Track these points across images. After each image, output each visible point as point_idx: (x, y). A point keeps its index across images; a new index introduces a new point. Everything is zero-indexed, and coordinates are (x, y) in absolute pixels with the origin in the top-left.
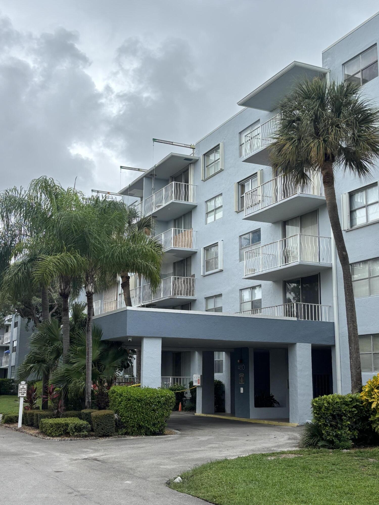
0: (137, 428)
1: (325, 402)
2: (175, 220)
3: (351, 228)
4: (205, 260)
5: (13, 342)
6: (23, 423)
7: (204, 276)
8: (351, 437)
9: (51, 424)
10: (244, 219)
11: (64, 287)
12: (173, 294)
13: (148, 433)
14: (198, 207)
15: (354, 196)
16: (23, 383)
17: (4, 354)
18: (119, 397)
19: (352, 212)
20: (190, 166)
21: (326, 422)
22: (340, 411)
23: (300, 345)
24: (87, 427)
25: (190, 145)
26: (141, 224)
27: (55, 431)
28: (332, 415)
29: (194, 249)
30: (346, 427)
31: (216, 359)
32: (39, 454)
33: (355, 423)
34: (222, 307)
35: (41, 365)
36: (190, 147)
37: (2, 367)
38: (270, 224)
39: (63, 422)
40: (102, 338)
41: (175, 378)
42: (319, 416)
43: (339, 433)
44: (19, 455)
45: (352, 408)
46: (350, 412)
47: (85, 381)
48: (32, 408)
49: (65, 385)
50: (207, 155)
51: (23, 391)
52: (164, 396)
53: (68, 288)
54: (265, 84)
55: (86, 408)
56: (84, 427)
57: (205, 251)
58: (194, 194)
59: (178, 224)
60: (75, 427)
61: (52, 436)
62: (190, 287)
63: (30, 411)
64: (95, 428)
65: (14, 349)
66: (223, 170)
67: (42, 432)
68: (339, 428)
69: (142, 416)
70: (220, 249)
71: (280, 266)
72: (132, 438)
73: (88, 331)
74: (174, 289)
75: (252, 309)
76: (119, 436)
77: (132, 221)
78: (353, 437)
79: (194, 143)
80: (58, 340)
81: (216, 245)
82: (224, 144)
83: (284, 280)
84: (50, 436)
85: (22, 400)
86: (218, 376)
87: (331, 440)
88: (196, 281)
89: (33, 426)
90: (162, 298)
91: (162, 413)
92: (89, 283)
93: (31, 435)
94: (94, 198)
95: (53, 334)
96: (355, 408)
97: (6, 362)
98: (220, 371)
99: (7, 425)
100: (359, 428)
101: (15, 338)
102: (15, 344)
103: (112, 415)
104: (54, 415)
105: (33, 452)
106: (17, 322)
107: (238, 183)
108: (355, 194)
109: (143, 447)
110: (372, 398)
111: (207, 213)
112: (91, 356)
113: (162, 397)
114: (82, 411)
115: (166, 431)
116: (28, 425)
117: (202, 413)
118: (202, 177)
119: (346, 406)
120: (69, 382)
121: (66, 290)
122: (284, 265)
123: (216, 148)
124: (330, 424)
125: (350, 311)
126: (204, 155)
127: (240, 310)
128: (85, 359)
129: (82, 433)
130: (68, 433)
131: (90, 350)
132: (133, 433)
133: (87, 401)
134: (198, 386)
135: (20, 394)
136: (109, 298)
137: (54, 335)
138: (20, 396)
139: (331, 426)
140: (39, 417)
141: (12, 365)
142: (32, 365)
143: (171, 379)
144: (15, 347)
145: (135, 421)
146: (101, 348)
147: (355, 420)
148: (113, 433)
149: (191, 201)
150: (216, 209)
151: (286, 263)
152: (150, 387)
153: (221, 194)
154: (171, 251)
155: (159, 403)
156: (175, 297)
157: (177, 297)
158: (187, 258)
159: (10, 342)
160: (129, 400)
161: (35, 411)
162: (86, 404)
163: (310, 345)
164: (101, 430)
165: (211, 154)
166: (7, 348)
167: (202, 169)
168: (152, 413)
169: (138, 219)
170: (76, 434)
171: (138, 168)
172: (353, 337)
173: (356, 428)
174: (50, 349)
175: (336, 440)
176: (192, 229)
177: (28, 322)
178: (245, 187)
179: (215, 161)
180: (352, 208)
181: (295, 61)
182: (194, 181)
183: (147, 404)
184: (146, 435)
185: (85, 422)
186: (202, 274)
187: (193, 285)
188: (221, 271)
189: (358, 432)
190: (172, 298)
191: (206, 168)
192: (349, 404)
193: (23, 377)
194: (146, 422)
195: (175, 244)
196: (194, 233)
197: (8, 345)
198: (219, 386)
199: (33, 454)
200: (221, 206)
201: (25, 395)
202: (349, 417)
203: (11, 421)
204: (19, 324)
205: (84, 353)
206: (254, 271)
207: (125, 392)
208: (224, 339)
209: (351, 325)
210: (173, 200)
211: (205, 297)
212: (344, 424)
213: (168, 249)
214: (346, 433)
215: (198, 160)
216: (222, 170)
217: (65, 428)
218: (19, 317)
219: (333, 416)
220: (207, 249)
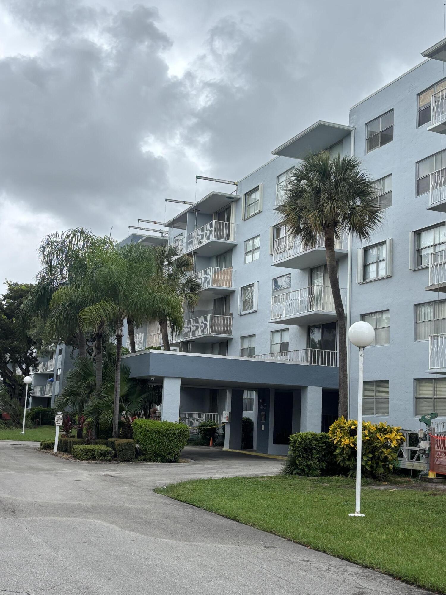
0: (154, 455)
1: (299, 437)
2: (217, 257)
3: (364, 281)
4: (242, 300)
5: (58, 369)
6: (58, 449)
7: (241, 316)
8: (319, 467)
9: (80, 449)
10: (273, 265)
11: (99, 328)
12: (209, 332)
13: (164, 461)
14: (238, 246)
15: (369, 251)
16: (59, 413)
17: (48, 382)
18: (140, 429)
19: (366, 266)
20: (232, 203)
21: (299, 454)
22: (311, 445)
23: (311, 388)
24: (111, 453)
25: (234, 182)
26: (180, 263)
27: (84, 455)
28: (304, 448)
29: (233, 288)
30: (316, 458)
31: (245, 397)
32: (67, 470)
33: (324, 456)
34: (255, 347)
35: (76, 398)
36: (234, 184)
37: (45, 396)
38: (299, 270)
39: (91, 448)
40: (130, 376)
41: (212, 414)
42: (295, 449)
43: (309, 463)
44: (50, 470)
45: (322, 443)
46: (319, 447)
47: (113, 413)
48: (67, 436)
49: (96, 416)
50: (248, 194)
51: (59, 420)
52: (179, 429)
53: (102, 329)
54: (293, 139)
55: (112, 437)
56: (108, 453)
57: (243, 290)
58: (235, 232)
59: (220, 261)
60: (100, 453)
61: (81, 460)
62: (227, 326)
63: (66, 439)
64: (117, 454)
65: (58, 378)
66: (262, 212)
67: (73, 456)
68: (310, 459)
69: (159, 445)
70: (255, 289)
71: (300, 314)
72: (149, 463)
73: (117, 369)
74: (212, 327)
75: (281, 351)
76: (138, 461)
77: (171, 258)
78: (321, 467)
79: (237, 180)
80: (93, 375)
81: (252, 285)
82: (263, 185)
83: (309, 325)
84: (79, 460)
85: (58, 428)
86: (246, 414)
87: (303, 469)
88: (233, 320)
89: (67, 452)
90: (200, 335)
91: (176, 443)
92: (118, 327)
93: (64, 458)
94: (128, 246)
95: (88, 369)
96: (324, 444)
97: (50, 391)
98: (251, 409)
99: (44, 451)
100: (328, 461)
101: (59, 365)
102: (59, 372)
103: (133, 443)
104: (85, 442)
105: (63, 469)
106: (62, 349)
107: (274, 226)
108: (370, 249)
109: (154, 470)
110: (335, 436)
111: (246, 253)
112: (119, 392)
113: (177, 430)
114: (109, 439)
115: (180, 460)
116: (63, 451)
117: (230, 448)
118: (242, 217)
119: (316, 441)
120: (99, 413)
121: (100, 331)
122: (309, 312)
123: (256, 189)
124: (303, 456)
125: (342, 361)
126: (246, 194)
127: (271, 351)
128: (114, 394)
129: (106, 458)
130: (95, 457)
131: (118, 387)
132: (150, 460)
133: (114, 431)
134: (227, 422)
135: (57, 423)
136: (153, 330)
137: (89, 371)
138: (56, 424)
139: (303, 457)
140: (72, 443)
141: (55, 394)
142: (68, 397)
143: (204, 415)
144: (59, 375)
145: (152, 450)
146: (129, 385)
147: (324, 453)
148: (133, 459)
149: (232, 240)
150: (254, 250)
151: (311, 310)
152: (168, 421)
153: (259, 236)
154: (209, 289)
155: (174, 435)
156: (212, 335)
157: (214, 336)
158: (226, 296)
159: (54, 370)
160: (148, 431)
161: (70, 438)
162: (113, 433)
163: (321, 388)
164: (123, 456)
165: (252, 193)
166: (51, 376)
167: (243, 208)
168: (167, 443)
169: (177, 257)
170: (101, 458)
171: (184, 201)
172: (342, 384)
173: (324, 460)
174: (85, 384)
175: (306, 470)
176: (231, 267)
177: (73, 350)
178: (280, 230)
179: (255, 202)
180: (366, 262)
181: (320, 121)
182: (235, 219)
183: (163, 435)
184: (162, 462)
185: (110, 449)
186: (238, 313)
187: (230, 324)
188: (256, 312)
189: (326, 463)
190: (208, 336)
191: (247, 208)
192: (319, 441)
193: (60, 408)
194: (162, 451)
195: (214, 283)
196: (234, 272)
197: (52, 372)
198: (248, 423)
199: (62, 470)
200: (259, 248)
201: (61, 424)
202: (318, 450)
203: (48, 448)
204: (64, 351)
205: (113, 388)
206: (281, 316)
207: (144, 425)
208: (239, 381)
209: (342, 373)
210: (213, 239)
211: (241, 336)
212: (314, 456)
213: (207, 287)
214: (314, 463)
215: (239, 199)
216: (260, 212)
217: (93, 453)
218: (64, 345)
219: (306, 450)
220: (244, 289)
